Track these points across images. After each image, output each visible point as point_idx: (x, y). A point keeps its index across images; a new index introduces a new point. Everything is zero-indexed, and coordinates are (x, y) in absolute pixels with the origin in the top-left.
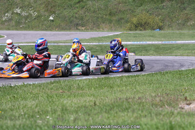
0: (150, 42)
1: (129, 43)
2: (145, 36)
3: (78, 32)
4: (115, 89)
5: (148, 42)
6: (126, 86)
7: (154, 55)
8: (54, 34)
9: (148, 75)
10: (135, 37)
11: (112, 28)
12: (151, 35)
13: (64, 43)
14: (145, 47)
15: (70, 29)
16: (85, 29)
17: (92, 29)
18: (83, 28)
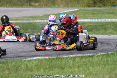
0: (110, 20)
1: (87, 20)
2: (104, 13)
3: (31, 9)
4: (67, 70)
5: (107, 20)
6: (78, 67)
7: (113, 34)
8: (5, 10)
9: (104, 55)
10: (92, 14)
11: (68, 4)
12: (111, 11)
13: (16, 20)
14: (103, 25)
15: (22, 5)
16: (39, 5)
17: (46, 5)
18: (36, 4)
